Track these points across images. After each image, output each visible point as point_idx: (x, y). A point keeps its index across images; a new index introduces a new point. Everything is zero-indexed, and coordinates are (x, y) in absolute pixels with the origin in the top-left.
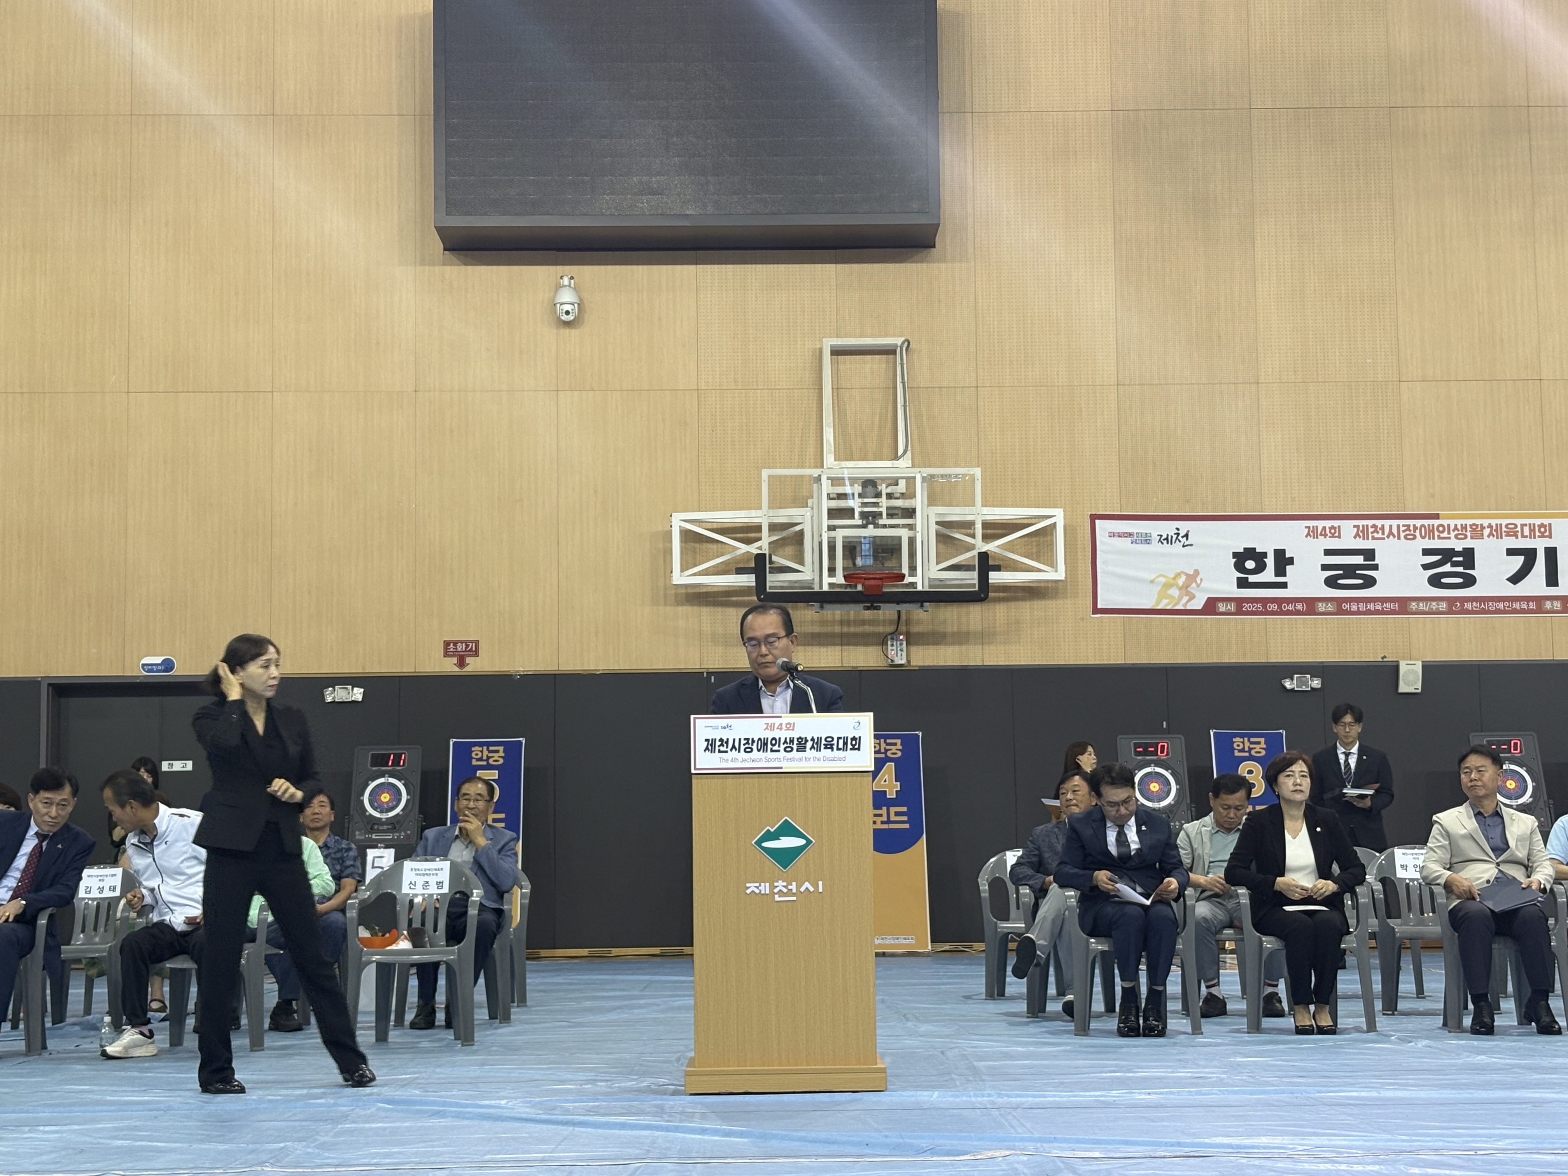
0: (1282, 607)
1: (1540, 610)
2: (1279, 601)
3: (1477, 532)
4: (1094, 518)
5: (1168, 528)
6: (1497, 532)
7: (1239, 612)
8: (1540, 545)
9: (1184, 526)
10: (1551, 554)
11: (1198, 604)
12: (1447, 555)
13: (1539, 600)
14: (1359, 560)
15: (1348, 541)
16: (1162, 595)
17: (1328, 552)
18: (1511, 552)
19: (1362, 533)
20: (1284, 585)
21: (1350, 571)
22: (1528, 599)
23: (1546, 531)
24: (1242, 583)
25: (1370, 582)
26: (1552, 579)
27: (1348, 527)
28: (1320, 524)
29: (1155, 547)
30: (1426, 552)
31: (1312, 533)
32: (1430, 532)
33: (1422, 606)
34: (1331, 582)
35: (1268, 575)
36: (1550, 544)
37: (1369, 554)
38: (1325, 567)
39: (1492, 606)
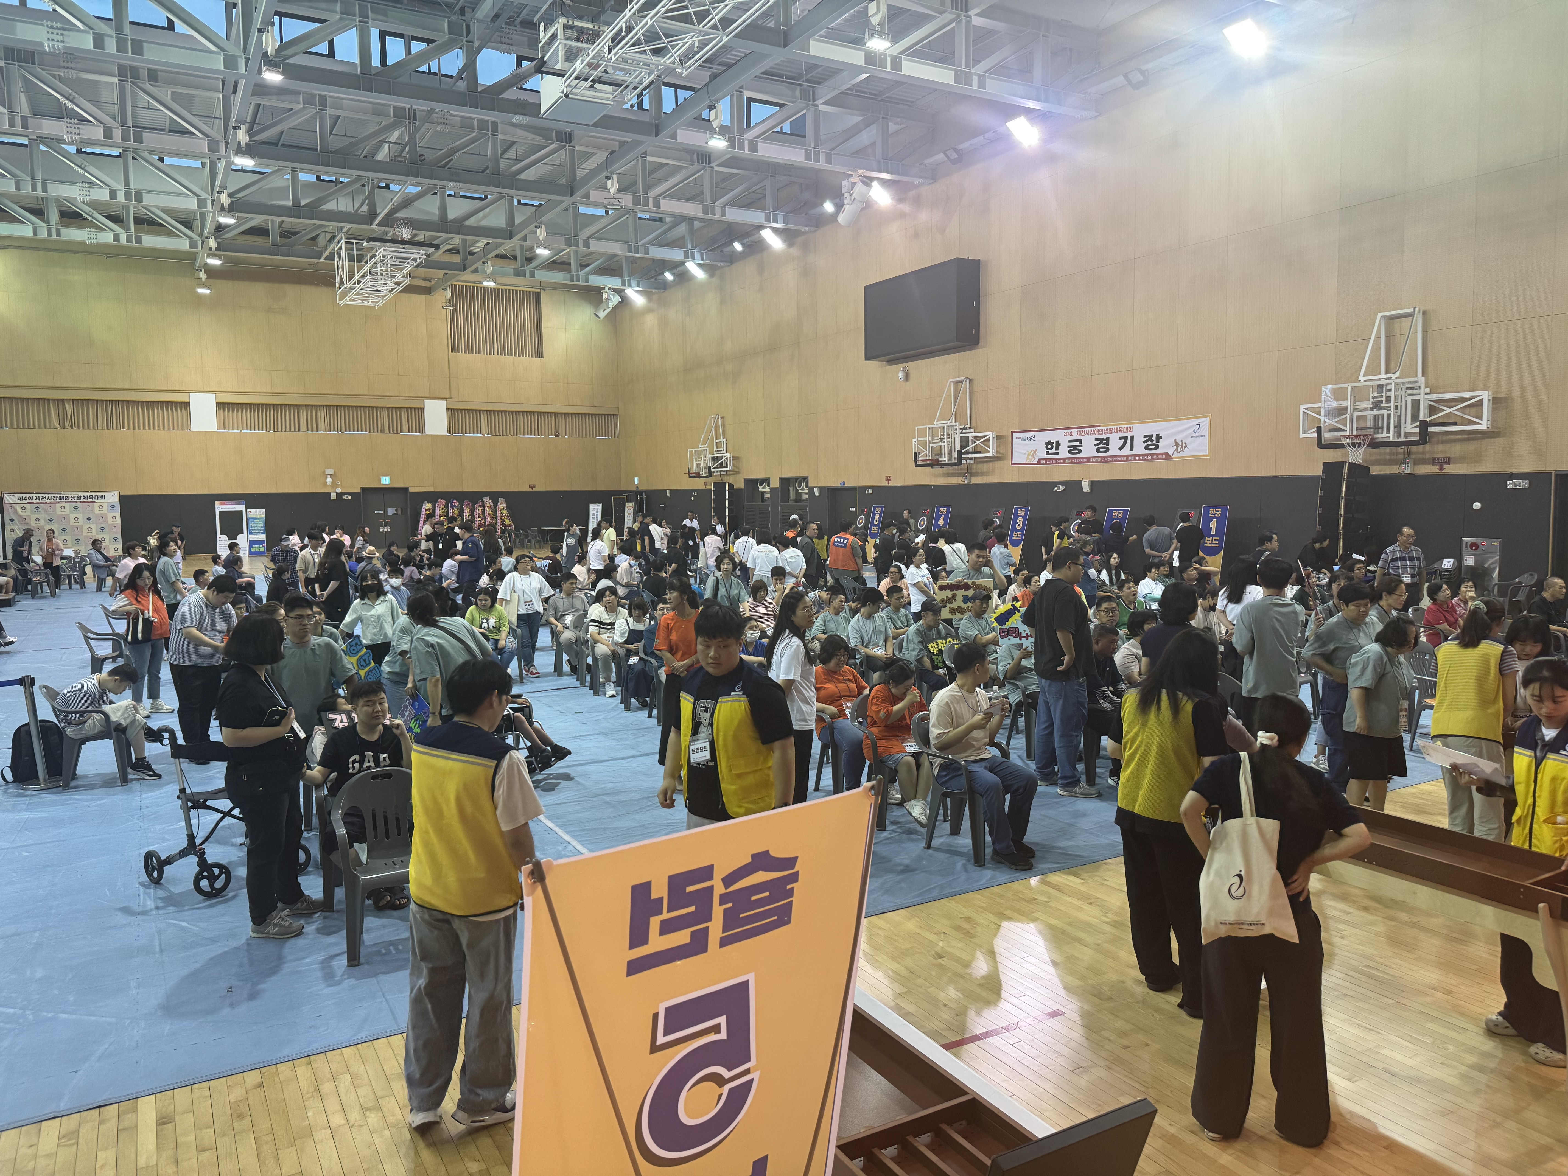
0: (1056, 461)
1: (1127, 460)
2: (1056, 459)
3: (1111, 432)
4: (1013, 432)
5: (1029, 435)
6: (1116, 431)
7: (1046, 463)
8: (1128, 435)
9: (1034, 433)
10: (1132, 438)
11: (1036, 461)
12: (1102, 440)
13: (1127, 456)
14: (1077, 443)
15: (1075, 437)
16: (1028, 458)
17: (1070, 441)
18: (1120, 438)
19: (1079, 434)
20: (1057, 454)
21: (1075, 447)
22: (1124, 456)
23: (1130, 430)
24: (1047, 453)
25: (1080, 451)
26: (1132, 449)
27: (1075, 431)
28: (1068, 431)
29: (1027, 442)
30: (1096, 440)
31: (1066, 434)
32: (1097, 432)
33: (1094, 460)
34: (1070, 452)
35: (1054, 451)
36: (1131, 434)
37: (1080, 441)
38: (1069, 447)
39: (1113, 459)
